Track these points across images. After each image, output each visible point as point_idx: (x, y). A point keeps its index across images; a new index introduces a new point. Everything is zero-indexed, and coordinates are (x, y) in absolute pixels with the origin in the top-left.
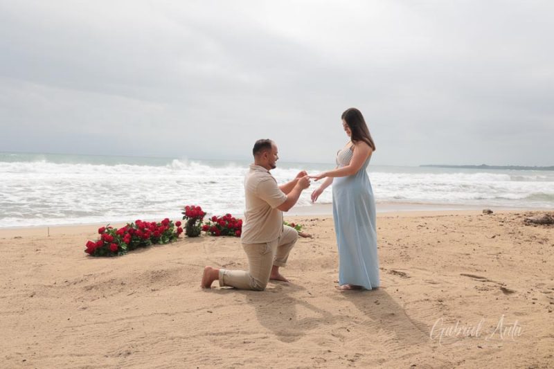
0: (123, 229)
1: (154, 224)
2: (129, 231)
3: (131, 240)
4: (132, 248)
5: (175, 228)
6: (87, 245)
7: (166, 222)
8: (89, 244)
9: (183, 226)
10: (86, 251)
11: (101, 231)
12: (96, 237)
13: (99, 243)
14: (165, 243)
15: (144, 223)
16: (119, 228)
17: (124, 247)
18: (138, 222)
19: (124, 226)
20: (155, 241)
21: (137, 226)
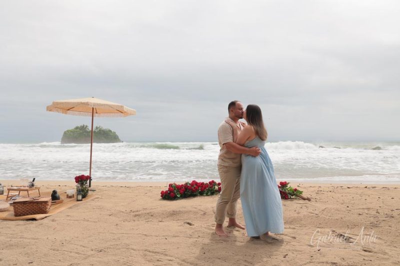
0: (182, 185)
2: (185, 187)
3: (184, 192)
5: (217, 188)
6: (161, 193)
7: (212, 183)
8: (162, 193)
10: (162, 196)
11: (171, 185)
12: (167, 189)
13: (166, 192)
14: (207, 195)
16: (179, 184)
17: (179, 196)
18: (193, 182)
19: (183, 183)
20: (201, 194)
21: (190, 184)
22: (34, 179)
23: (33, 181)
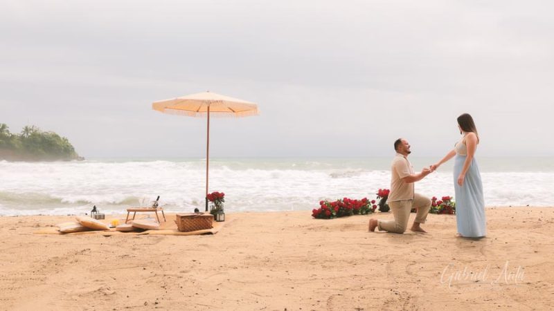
0: (335, 203)
1: (356, 201)
2: (338, 204)
3: (339, 210)
4: (340, 215)
5: (372, 205)
7: (365, 201)
8: (314, 211)
9: (376, 204)
10: (313, 215)
11: (321, 203)
12: (318, 207)
13: (319, 210)
14: (363, 214)
15: (349, 200)
16: (332, 202)
17: (334, 214)
18: (345, 199)
19: (336, 201)
20: (356, 213)
21: (344, 201)
22: (159, 197)
23: (158, 200)
